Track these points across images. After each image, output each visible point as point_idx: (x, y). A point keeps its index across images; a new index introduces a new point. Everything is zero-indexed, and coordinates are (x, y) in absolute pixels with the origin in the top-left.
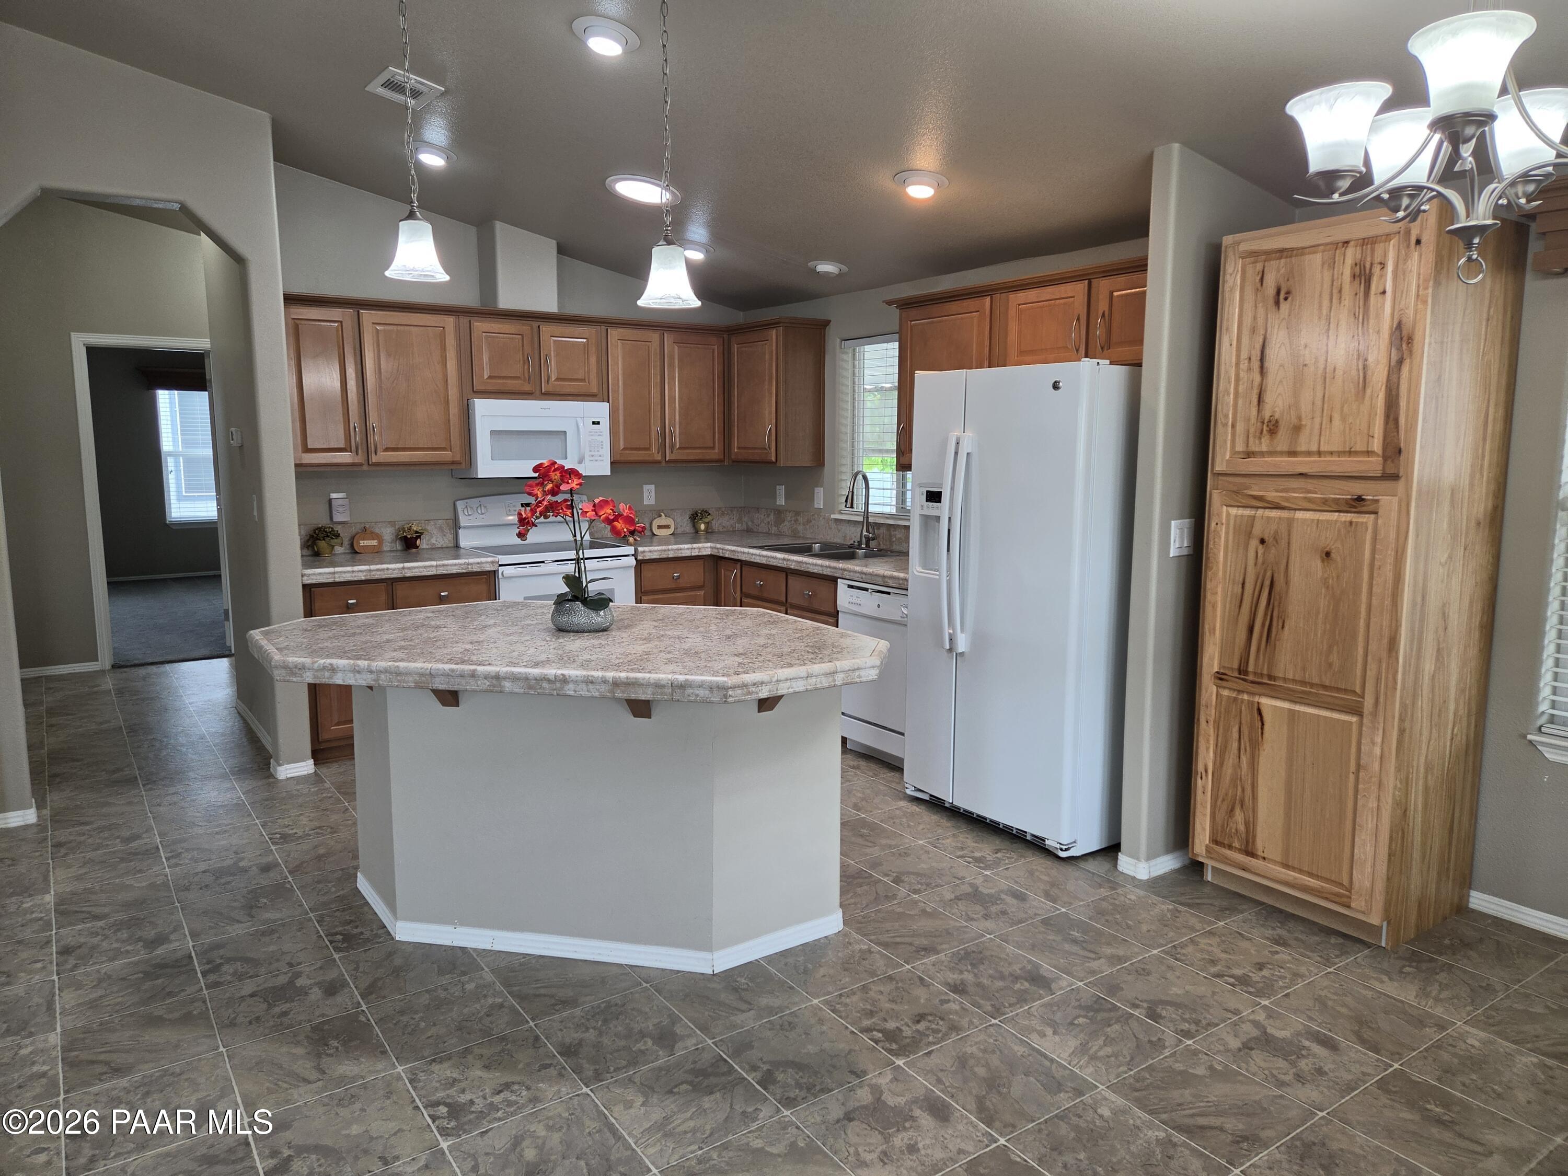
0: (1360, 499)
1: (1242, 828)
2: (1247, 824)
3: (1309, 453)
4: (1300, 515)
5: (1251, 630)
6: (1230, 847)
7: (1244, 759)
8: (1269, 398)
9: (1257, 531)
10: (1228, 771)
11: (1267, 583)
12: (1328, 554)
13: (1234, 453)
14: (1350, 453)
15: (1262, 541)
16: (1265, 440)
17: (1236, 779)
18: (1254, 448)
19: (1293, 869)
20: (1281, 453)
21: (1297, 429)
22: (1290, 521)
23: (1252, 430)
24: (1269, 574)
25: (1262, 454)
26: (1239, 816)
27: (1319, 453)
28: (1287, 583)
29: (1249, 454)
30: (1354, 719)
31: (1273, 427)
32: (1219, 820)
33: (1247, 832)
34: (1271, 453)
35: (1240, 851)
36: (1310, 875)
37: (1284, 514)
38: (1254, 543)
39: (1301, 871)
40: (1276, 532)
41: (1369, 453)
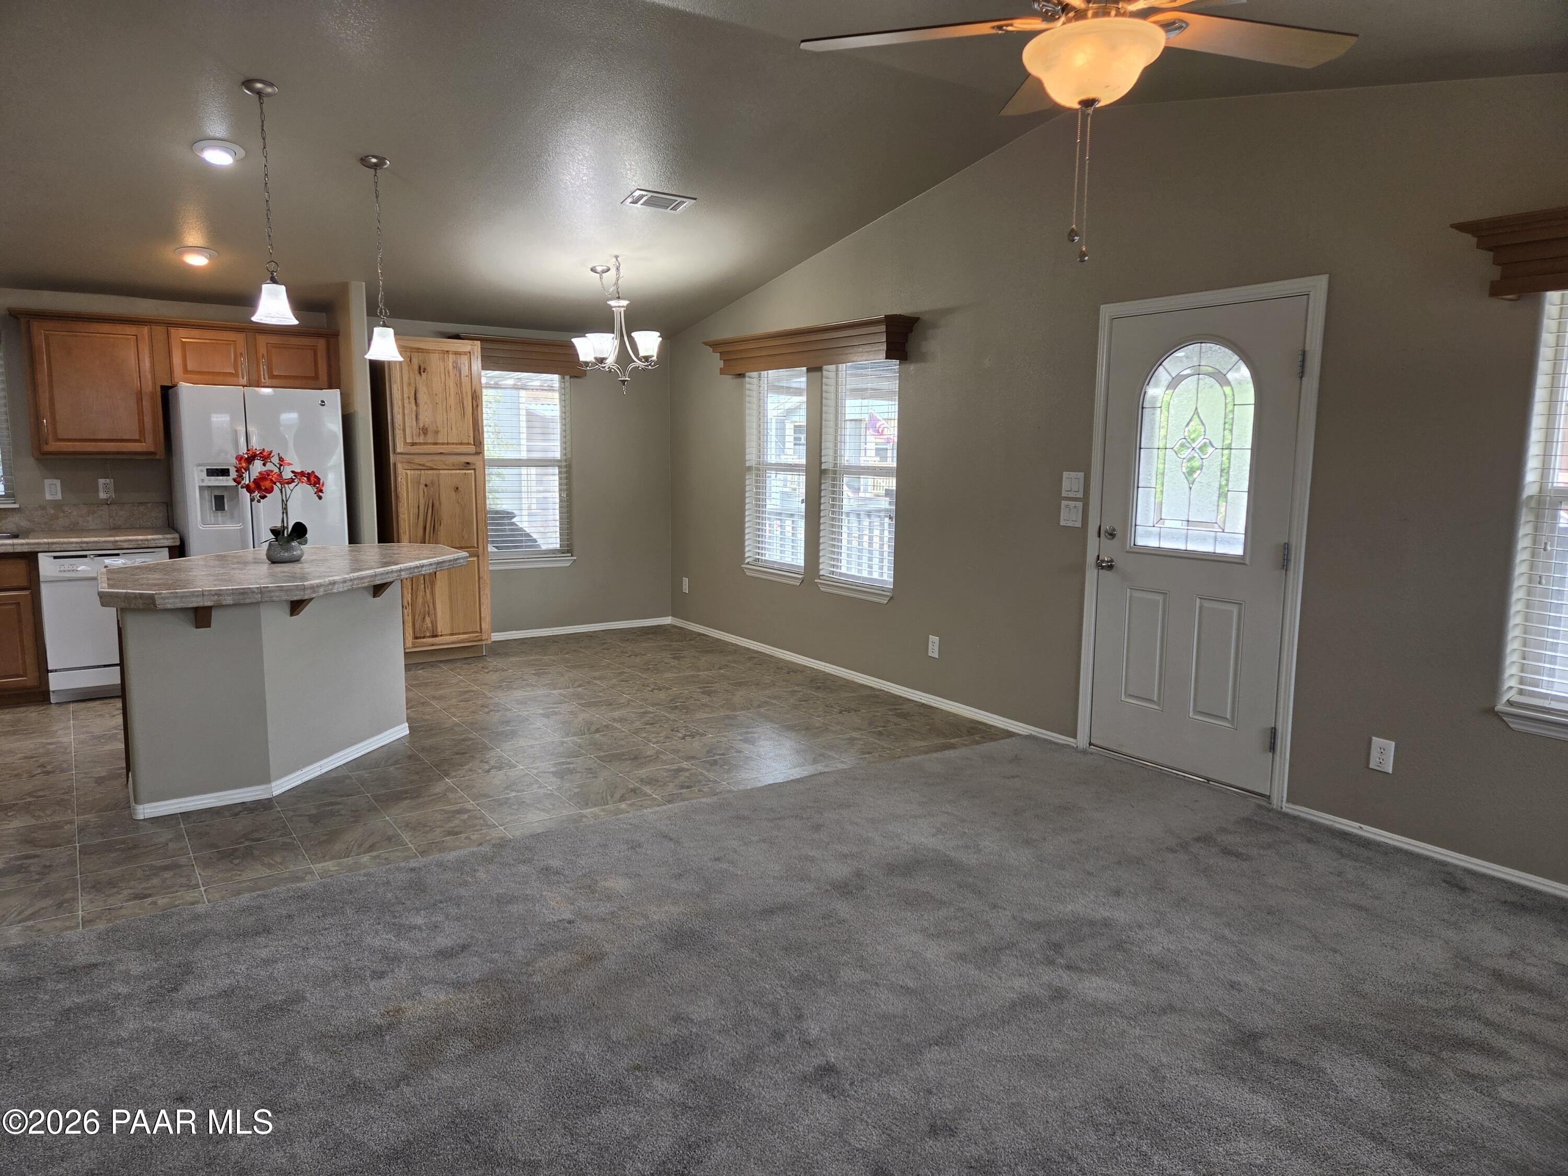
0: (468, 463)
1: (430, 625)
2: (432, 622)
3: (443, 444)
4: (442, 472)
5: (425, 528)
6: (424, 637)
7: (428, 592)
8: (421, 417)
9: (423, 481)
10: (420, 600)
11: (431, 505)
12: (457, 488)
13: (405, 443)
14: (461, 444)
15: (426, 485)
16: (422, 437)
17: (425, 603)
18: (416, 441)
19: (456, 634)
20: (430, 444)
21: (437, 432)
22: (438, 475)
23: (414, 432)
24: (431, 501)
25: (420, 444)
26: (428, 620)
27: (448, 444)
28: (440, 504)
29: (413, 444)
30: (475, 559)
31: (425, 431)
32: (417, 626)
33: (433, 626)
34: (425, 444)
35: (429, 637)
36: (464, 633)
37: (435, 472)
38: (422, 486)
39: (459, 634)
40: (432, 480)
41: (469, 444)
